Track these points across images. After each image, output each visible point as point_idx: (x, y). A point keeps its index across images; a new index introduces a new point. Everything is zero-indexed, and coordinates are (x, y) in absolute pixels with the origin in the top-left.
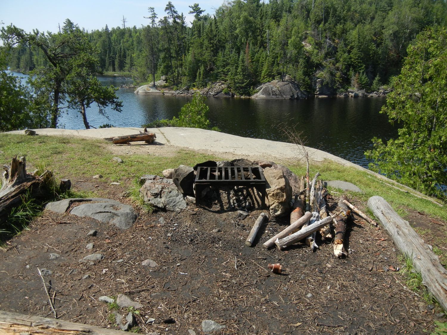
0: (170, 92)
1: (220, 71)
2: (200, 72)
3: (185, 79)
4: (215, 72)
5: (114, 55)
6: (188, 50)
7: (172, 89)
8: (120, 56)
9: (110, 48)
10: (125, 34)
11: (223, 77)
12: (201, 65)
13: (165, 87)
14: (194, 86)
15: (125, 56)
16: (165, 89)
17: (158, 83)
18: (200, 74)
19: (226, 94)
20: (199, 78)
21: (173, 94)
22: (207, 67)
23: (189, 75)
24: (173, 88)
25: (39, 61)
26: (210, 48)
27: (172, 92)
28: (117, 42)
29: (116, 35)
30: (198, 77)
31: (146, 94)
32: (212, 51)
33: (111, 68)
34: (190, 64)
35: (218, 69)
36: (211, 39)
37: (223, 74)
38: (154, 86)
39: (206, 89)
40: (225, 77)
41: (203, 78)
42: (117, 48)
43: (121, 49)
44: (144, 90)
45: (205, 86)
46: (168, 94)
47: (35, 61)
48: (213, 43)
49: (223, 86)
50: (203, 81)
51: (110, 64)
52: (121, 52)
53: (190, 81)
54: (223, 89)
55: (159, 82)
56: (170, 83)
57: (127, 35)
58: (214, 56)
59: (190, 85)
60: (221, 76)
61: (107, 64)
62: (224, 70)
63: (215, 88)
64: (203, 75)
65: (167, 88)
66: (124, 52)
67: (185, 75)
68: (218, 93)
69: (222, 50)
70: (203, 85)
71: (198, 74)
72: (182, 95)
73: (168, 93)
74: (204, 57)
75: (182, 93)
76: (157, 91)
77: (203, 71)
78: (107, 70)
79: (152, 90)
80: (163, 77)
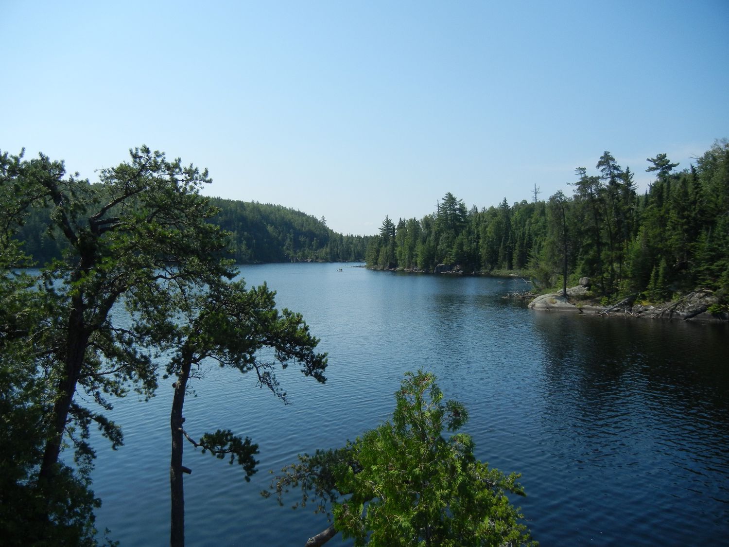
0: (594, 307)
1: (702, 269)
2: (657, 272)
3: (624, 285)
4: (693, 271)
5: (512, 243)
6: (637, 230)
7: (598, 302)
8: (522, 245)
9: (507, 233)
10: (533, 211)
11: (709, 282)
12: (661, 257)
13: (584, 298)
14: (644, 298)
15: (530, 245)
16: (585, 302)
17: (572, 290)
18: (657, 275)
19: (715, 314)
20: (655, 283)
21: (599, 311)
22: (675, 262)
23: (634, 277)
24: (600, 300)
25: (403, 254)
26: (683, 225)
27: (599, 308)
28: (520, 223)
29: (519, 213)
30: (652, 282)
31: (549, 309)
32: (686, 231)
33: (506, 264)
34: (637, 257)
35: (698, 264)
36: (684, 209)
37: (710, 275)
38: (565, 296)
39: (670, 305)
40: (715, 281)
41: (664, 283)
42: (519, 233)
43: (524, 234)
44: (545, 303)
45: (668, 297)
46: (589, 312)
47: (397, 255)
48: (689, 216)
49: (708, 299)
50: (663, 289)
51: (504, 259)
52: (524, 239)
53: (635, 288)
54: (710, 305)
55: (576, 288)
56: (595, 291)
57: (537, 212)
58: (691, 240)
59: (636, 296)
60: (704, 280)
61: (500, 258)
62: (712, 267)
63: (690, 302)
64: (664, 277)
65: (588, 301)
66: (530, 238)
67: (626, 277)
68: (695, 313)
69: (707, 229)
70: (664, 297)
71: (652, 275)
72: (617, 314)
73: (590, 309)
74: (668, 243)
75: (617, 311)
76: (568, 305)
77: (665, 269)
78: (500, 268)
79: (559, 303)
80: (584, 281)
